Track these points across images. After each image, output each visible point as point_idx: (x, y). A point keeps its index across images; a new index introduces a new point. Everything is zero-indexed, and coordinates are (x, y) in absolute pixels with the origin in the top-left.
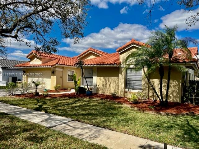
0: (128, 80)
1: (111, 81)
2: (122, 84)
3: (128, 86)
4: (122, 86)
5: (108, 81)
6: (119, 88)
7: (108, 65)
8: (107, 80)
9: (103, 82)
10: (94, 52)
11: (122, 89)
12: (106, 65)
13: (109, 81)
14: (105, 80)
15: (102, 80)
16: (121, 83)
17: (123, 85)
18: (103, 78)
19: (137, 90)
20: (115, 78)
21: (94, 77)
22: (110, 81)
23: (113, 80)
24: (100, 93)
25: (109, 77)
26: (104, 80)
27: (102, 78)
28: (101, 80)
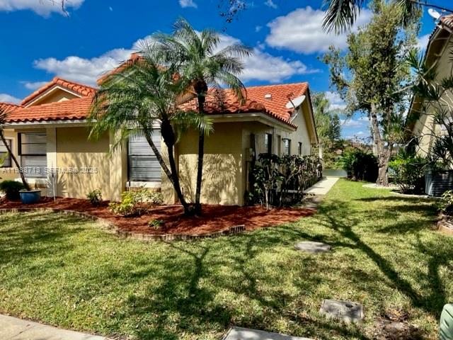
0: (134, 159)
1: (92, 162)
2: (116, 170)
3: (134, 175)
4: (117, 174)
5: (83, 164)
6: (111, 181)
7: (75, 121)
8: (81, 160)
9: (72, 166)
10: (67, 88)
11: (118, 181)
12: (71, 120)
13: (86, 164)
14: (77, 160)
15: (69, 163)
16: (113, 168)
17: (120, 172)
18: (73, 157)
19: (153, 181)
20: (102, 154)
21: (49, 154)
22: (90, 162)
23: (98, 161)
24: (66, 196)
25: (87, 154)
26: (74, 162)
27: (68, 155)
28: (65, 161)
